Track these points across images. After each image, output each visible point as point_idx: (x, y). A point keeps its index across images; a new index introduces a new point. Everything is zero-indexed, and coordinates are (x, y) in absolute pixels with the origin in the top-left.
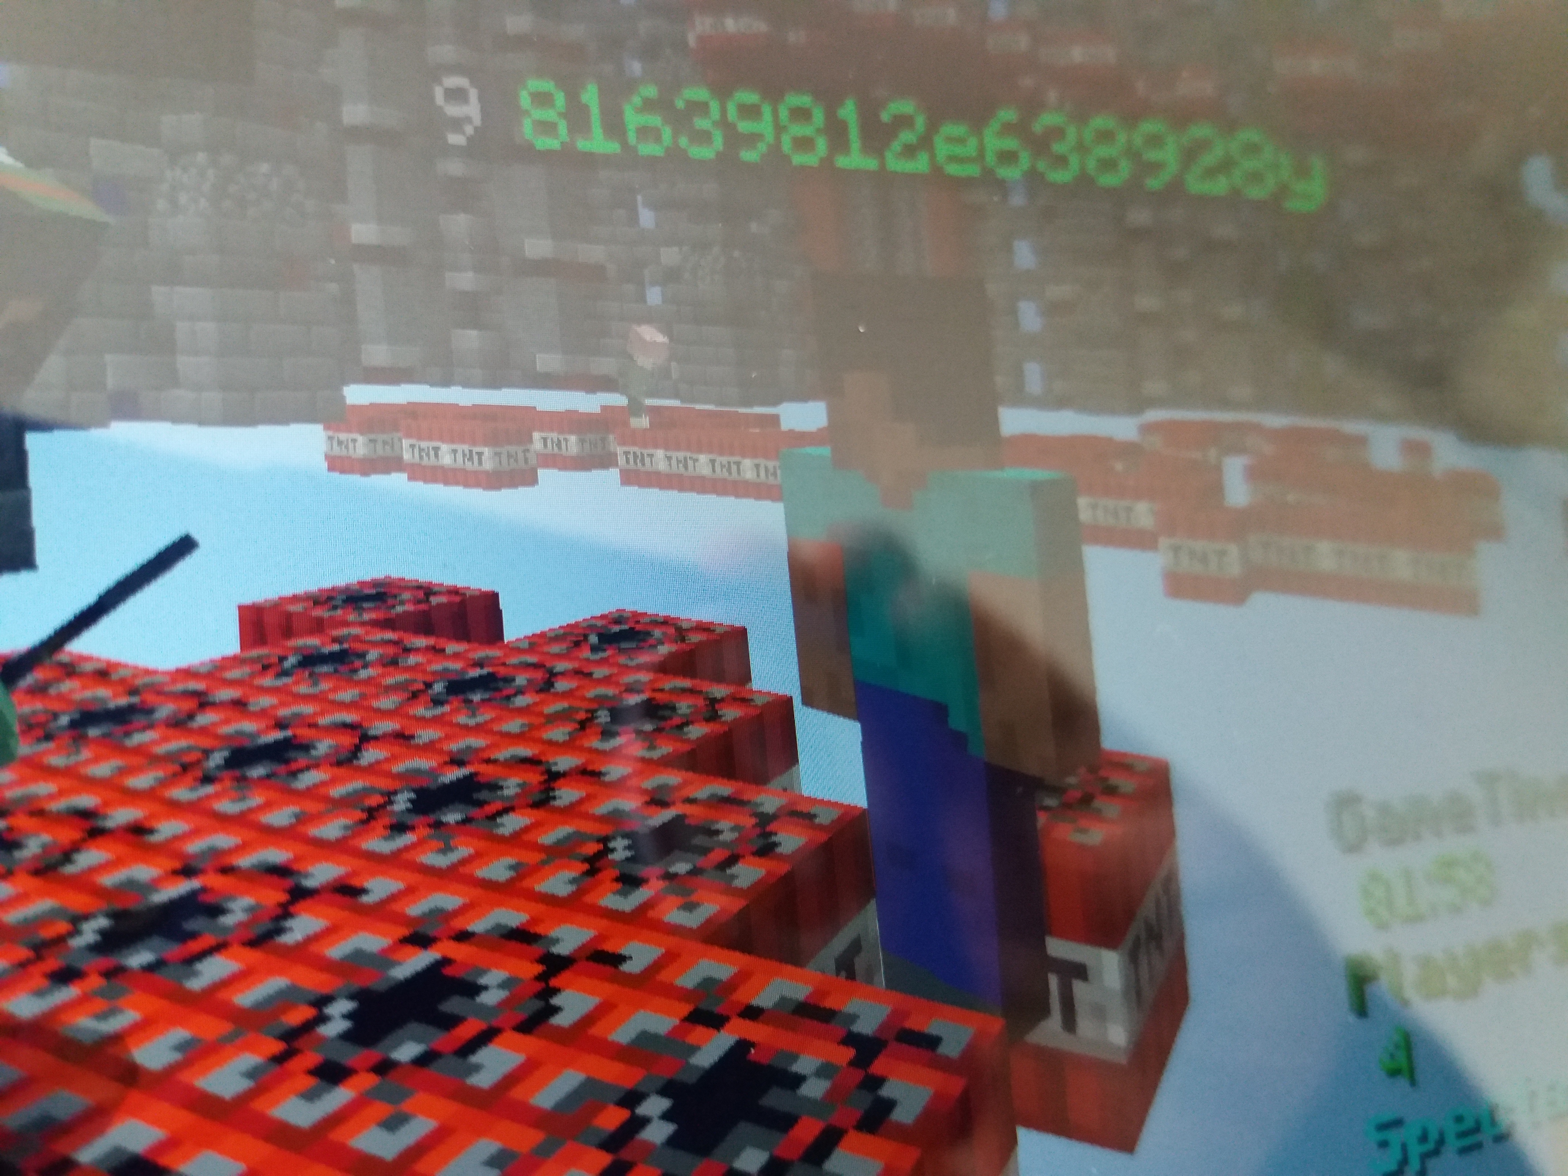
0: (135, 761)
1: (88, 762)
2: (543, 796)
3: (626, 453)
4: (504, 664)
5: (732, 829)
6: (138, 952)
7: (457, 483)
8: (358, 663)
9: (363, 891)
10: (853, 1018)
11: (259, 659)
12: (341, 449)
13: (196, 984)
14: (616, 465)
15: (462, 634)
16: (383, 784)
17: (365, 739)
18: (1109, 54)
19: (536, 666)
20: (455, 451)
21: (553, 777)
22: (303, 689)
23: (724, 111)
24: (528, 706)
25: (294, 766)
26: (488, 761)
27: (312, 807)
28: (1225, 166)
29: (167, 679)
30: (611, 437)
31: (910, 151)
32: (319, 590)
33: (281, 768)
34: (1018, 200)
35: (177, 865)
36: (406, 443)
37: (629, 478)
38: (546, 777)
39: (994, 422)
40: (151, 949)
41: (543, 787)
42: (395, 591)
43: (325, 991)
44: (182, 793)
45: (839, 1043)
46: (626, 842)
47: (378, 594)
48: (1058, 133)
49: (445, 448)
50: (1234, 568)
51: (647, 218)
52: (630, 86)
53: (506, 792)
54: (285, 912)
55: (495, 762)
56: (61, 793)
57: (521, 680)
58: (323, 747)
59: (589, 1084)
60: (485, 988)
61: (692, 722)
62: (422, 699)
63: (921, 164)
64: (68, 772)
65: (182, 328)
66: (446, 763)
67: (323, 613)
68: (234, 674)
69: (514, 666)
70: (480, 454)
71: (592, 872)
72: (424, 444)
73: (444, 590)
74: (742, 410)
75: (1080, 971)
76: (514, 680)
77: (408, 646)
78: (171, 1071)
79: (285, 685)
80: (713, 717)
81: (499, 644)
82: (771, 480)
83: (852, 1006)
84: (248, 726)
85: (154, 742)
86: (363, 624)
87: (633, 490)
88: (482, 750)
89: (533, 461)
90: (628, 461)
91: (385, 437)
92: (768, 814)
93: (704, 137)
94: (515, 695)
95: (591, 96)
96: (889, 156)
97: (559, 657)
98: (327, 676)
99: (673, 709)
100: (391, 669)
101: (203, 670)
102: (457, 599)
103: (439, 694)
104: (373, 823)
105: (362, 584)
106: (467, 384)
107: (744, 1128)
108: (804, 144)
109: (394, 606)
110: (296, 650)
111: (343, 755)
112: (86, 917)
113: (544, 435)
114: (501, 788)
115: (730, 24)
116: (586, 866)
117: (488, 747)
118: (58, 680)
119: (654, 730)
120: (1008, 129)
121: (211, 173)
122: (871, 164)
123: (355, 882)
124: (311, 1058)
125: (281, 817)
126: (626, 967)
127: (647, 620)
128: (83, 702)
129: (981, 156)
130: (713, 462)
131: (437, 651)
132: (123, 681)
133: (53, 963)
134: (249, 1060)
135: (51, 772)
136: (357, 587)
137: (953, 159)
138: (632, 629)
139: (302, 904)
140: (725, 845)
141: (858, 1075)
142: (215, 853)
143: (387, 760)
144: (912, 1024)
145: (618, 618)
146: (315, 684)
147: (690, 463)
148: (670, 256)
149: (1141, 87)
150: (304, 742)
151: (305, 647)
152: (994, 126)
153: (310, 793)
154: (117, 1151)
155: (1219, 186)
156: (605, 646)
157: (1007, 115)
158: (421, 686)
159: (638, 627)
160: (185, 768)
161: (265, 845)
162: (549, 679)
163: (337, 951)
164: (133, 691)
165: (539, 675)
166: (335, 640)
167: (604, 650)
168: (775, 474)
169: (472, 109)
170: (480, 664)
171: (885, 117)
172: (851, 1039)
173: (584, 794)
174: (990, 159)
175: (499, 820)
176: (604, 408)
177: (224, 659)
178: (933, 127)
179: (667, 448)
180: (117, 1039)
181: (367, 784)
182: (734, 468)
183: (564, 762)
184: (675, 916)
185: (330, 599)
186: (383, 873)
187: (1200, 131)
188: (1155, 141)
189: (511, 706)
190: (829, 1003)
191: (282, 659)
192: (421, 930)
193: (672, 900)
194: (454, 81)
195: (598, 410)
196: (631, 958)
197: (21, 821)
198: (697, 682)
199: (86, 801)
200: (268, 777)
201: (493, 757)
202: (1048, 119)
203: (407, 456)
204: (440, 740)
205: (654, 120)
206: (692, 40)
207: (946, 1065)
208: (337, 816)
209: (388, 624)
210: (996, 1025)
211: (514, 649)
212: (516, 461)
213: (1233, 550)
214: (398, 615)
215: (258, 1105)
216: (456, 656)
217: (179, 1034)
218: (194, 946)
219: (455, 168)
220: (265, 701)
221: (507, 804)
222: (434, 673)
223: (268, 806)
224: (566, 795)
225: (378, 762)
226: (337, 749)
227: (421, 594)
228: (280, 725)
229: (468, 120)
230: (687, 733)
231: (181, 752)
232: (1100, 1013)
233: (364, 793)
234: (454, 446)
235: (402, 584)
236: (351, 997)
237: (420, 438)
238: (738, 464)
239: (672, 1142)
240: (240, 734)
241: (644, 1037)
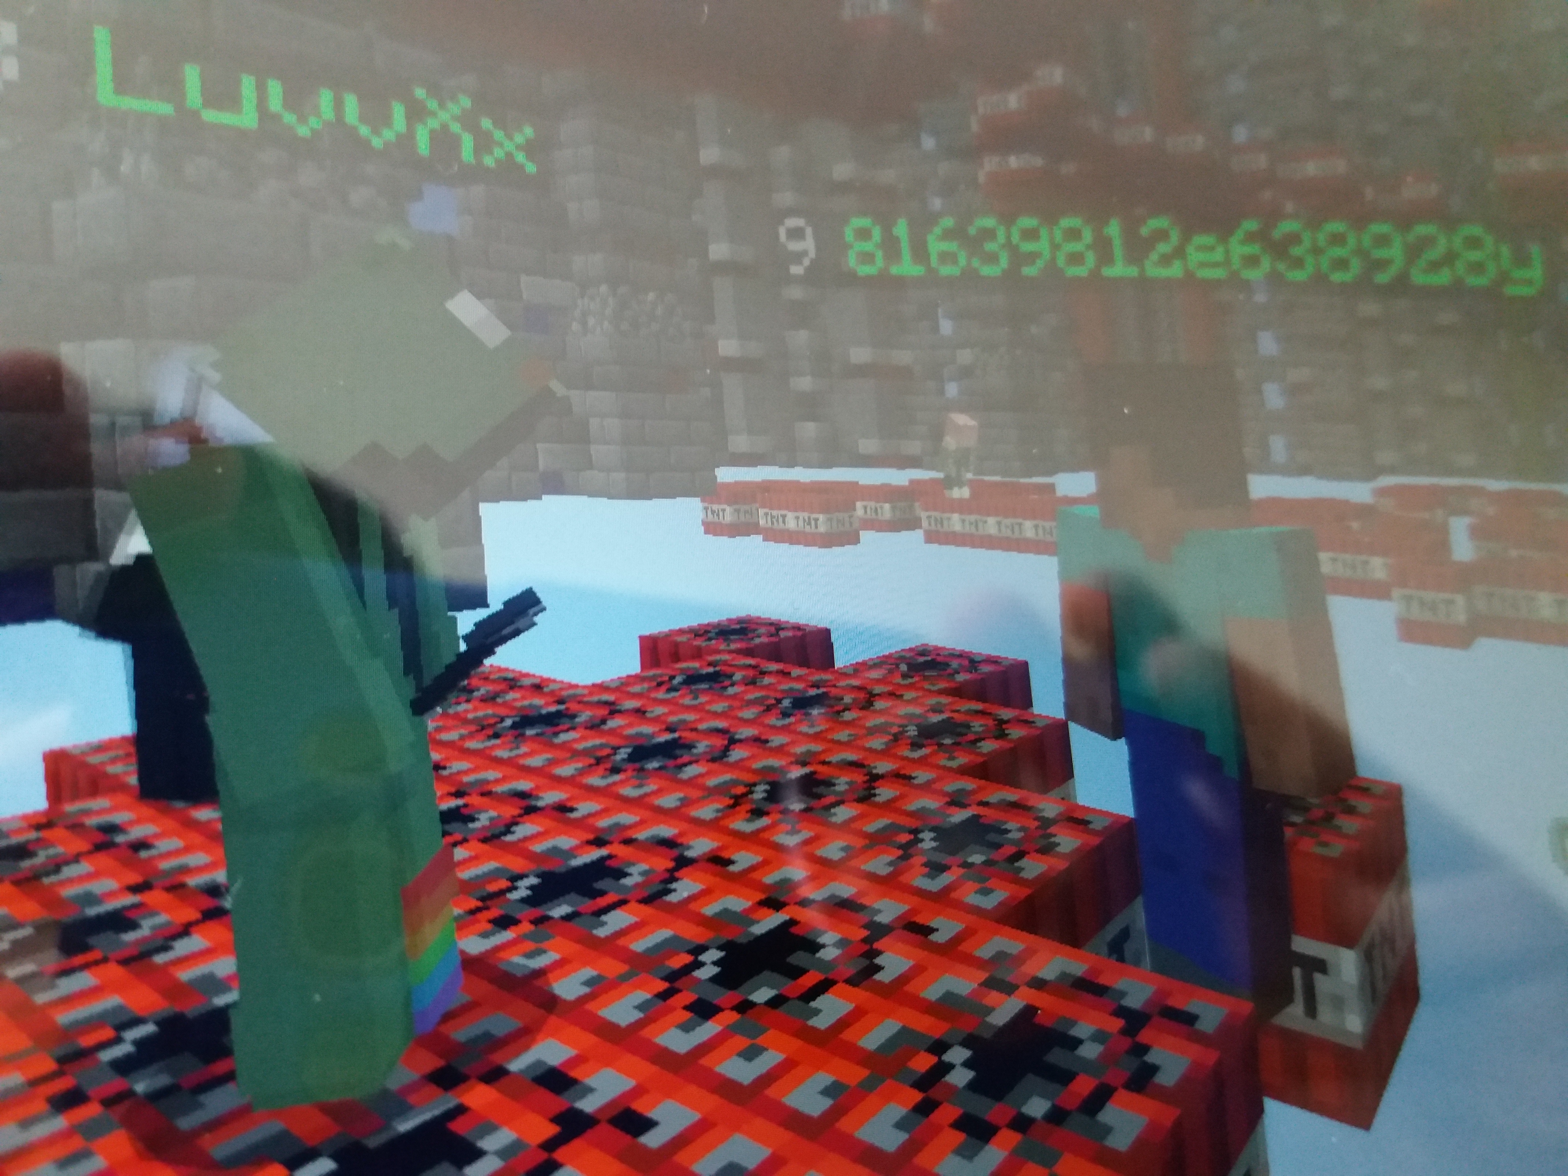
0: (560, 754)
1: (525, 755)
2: (866, 793)
3: (929, 517)
4: (834, 686)
5: (1020, 830)
6: (559, 905)
7: (798, 543)
8: (727, 682)
9: (731, 862)
10: (1123, 994)
11: (653, 678)
12: (714, 517)
13: (602, 932)
14: (920, 527)
15: (804, 662)
16: (747, 778)
17: (733, 742)
18: (1340, 166)
19: (860, 688)
20: (797, 518)
21: (874, 779)
22: (687, 701)
23: (1008, 237)
24: (854, 720)
25: (680, 761)
26: (824, 763)
27: (694, 794)
28: (1450, 258)
29: (586, 692)
30: (917, 504)
31: (1166, 260)
32: (698, 625)
33: (670, 762)
34: (1260, 298)
35: (591, 837)
36: (761, 512)
37: (932, 538)
38: (868, 777)
39: (1243, 486)
40: (568, 904)
41: (865, 786)
42: (754, 626)
43: (701, 941)
44: (596, 780)
45: (1111, 1015)
46: (932, 835)
47: (741, 628)
48: (1294, 239)
49: (790, 516)
50: (1461, 617)
51: (946, 327)
52: (932, 219)
53: (837, 788)
54: (671, 877)
55: (829, 763)
56: (504, 779)
57: (848, 699)
58: (702, 747)
59: (904, 1032)
60: (823, 946)
61: (984, 739)
62: (774, 711)
63: (1175, 270)
64: (509, 763)
65: (594, 423)
66: (792, 763)
67: (700, 642)
68: (637, 689)
69: (843, 688)
70: (816, 520)
71: (905, 857)
72: (775, 513)
73: (790, 626)
74: (1022, 480)
75: (1321, 966)
76: (842, 699)
77: (765, 670)
78: (582, 1000)
79: (674, 698)
80: (1001, 735)
81: (831, 669)
82: (1049, 538)
83: (1121, 984)
84: (647, 729)
85: (575, 741)
86: (730, 652)
87: (935, 546)
88: (819, 753)
89: (856, 525)
90: (930, 524)
91: (747, 507)
92: (1048, 818)
93: (992, 258)
94: (844, 711)
95: (901, 229)
96: (1148, 264)
97: (878, 681)
98: (704, 691)
99: (969, 727)
100: (751, 687)
101: (613, 685)
102: (799, 634)
103: (786, 707)
104: (738, 808)
105: (730, 620)
106: (808, 465)
107: (1031, 1080)
108: (1076, 259)
109: (752, 639)
110: (682, 671)
111: (716, 754)
112: (521, 877)
113: (865, 503)
114: (834, 785)
115: (1014, 162)
116: (900, 852)
117: (824, 752)
118: (504, 692)
119: (953, 744)
120: (1250, 238)
121: (611, 300)
122: (1132, 271)
123: (725, 855)
124: (687, 997)
125: (669, 801)
126: (934, 937)
127: (946, 653)
128: (523, 708)
129: (1227, 262)
130: (999, 523)
131: (785, 674)
132: (552, 693)
133: (495, 912)
134: (641, 996)
135: (499, 762)
136: (726, 623)
137: (1203, 265)
138: (933, 660)
139: (685, 870)
140: (1013, 842)
141: (1126, 1042)
142: (619, 828)
143: (748, 758)
144: (1175, 1002)
145: (923, 651)
146: (696, 698)
147: (980, 525)
148: (965, 356)
149: (1369, 193)
150: (687, 743)
151: (688, 669)
152: (1239, 234)
153: (691, 782)
154: (539, 1063)
155: (1443, 278)
156: (912, 674)
157: (1251, 225)
158: (773, 702)
159: (939, 659)
160: (599, 761)
161: (658, 823)
162: (869, 698)
163: (710, 910)
164: (560, 702)
165: (862, 695)
166: (710, 664)
167: (912, 677)
168: (1051, 534)
169: (808, 244)
170: (816, 685)
171: (1144, 231)
172: (1121, 1012)
173: (898, 793)
174: (1236, 263)
175: (833, 810)
176: (912, 482)
177: (629, 677)
178: (1186, 238)
179: (961, 513)
180: (540, 973)
181: (734, 777)
182: (1016, 528)
183: (882, 767)
184: (973, 899)
185: (707, 632)
186: (747, 849)
187: (1423, 230)
188: (1382, 241)
189: (840, 719)
190: (1102, 980)
191: (672, 678)
192: (774, 895)
193: (971, 885)
194: (793, 222)
195: (907, 483)
196: (937, 930)
197: (475, 800)
198: (987, 705)
199: (524, 785)
200: (660, 768)
201: (827, 760)
202: (1287, 226)
203: (762, 522)
204: (788, 744)
205: (950, 246)
206: (982, 178)
207: (1201, 1039)
208: (712, 802)
209: (748, 652)
210: (1246, 1007)
211: (843, 674)
212: (843, 525)
213: (1460, 600)
214: (757, 646)
215: (646, 1033)
216: (799, 679)
217: (588, 972)
218: (602, 902)
219: (796, 293)
220: (659, 710)
221: (839, 798)
222: (783, 691)
223: (658, 792)
224: (884, 793)
225: (742, 760)
226: (712, 748)
227: (773, 629)
228: (670, 729)
229: (805, 253)
230: (979, 747)
231: (595, 748)
232: (1338, 1003)
233: (734, 783)
234: (797, 514)
235: (759, 621)
236: (720, 948)
237: (771, 508)
238: (1020, 525)
239: (972, 1086)
240: (639, 735)
241: (949, 996)
